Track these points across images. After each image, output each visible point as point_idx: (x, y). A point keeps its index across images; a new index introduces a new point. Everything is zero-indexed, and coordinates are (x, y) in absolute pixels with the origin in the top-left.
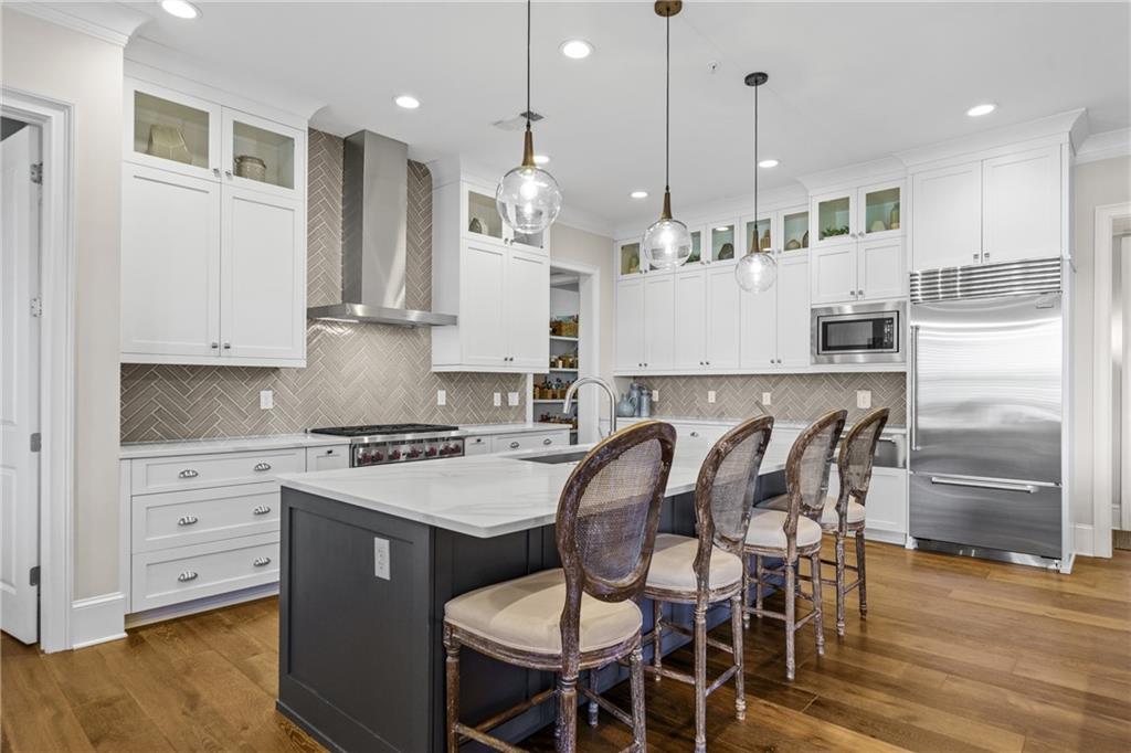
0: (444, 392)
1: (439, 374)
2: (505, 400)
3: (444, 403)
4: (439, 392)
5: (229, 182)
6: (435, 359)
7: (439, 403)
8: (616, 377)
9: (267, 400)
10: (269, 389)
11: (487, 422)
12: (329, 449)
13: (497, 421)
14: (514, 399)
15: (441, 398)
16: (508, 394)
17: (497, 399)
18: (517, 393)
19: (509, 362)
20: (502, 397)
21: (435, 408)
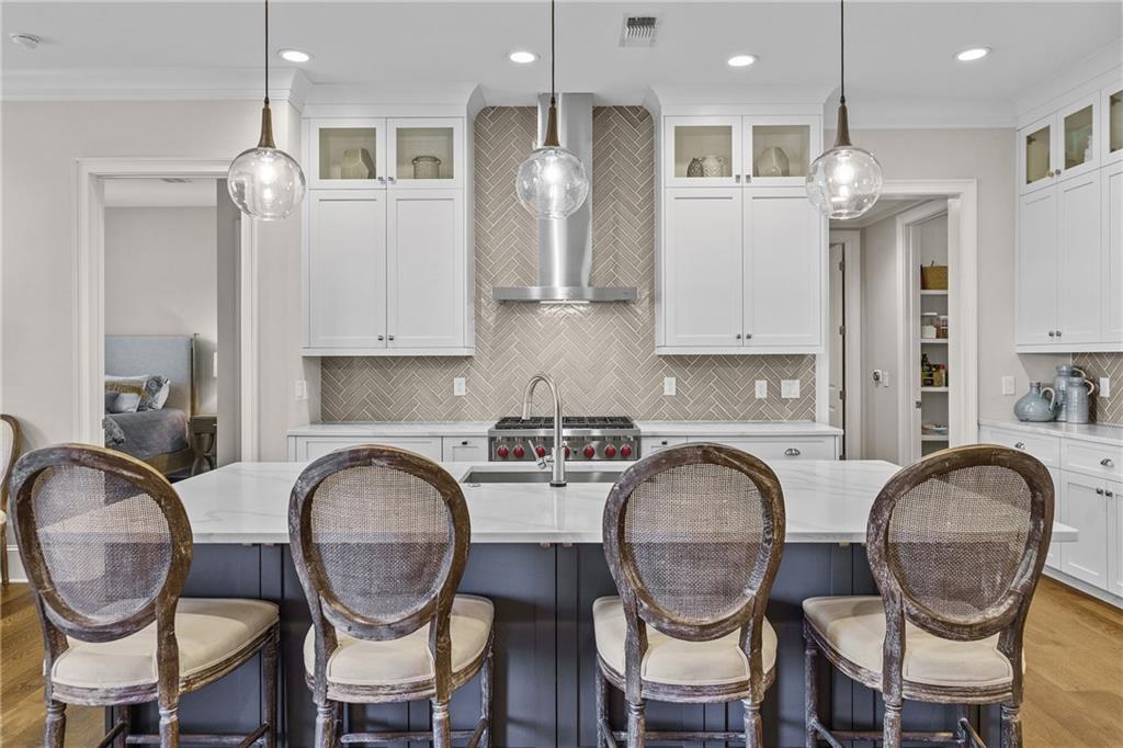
0: (674, 379)
1: (666, 357)
2: (774, 390)
3: (673, 393)
4: (666, 379)
5: (394, 186)
6: (660, 339)
7: (666, 393)
8: (1020, 354)
9: (460, 386)
10: (463, 376)
11: (744, 419)
12: (464, 440)
13: (760, 417)
14: (791, 389)
15: (670, 386)
16: (780, 382)
17: (761, 389)
18: (798, 381)
19: (745, 340)
20: (769, 386)
21: (660, 400)
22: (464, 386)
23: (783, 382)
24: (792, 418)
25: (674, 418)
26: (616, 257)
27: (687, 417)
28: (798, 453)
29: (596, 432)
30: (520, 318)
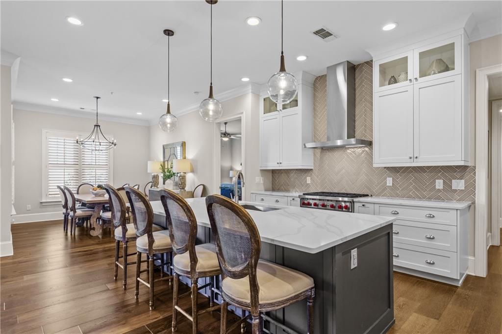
0: (391, 179)
2: (448, 185)
3: (391, 185)
4: (388, 179)
5: (282, 112)
6: (375, 160)
7: (388, 185)
10: (309, 176)
11: (430, 199)
13: (438, 199)
14: (459, 184)
15: (389, 182)
16: (451, 180)
17: (439, 184)
18: (463, 181)
19: (415, 159)
20: (444, 182)
21: (385, 188)
22: (310, 180)
23: (453, 181)
24: (459, 200)
25: (391, 196)
26: (365, 126)
27: (398, 196)
28: (434, 217)
29: (346, 199)
30: (329, 155)
